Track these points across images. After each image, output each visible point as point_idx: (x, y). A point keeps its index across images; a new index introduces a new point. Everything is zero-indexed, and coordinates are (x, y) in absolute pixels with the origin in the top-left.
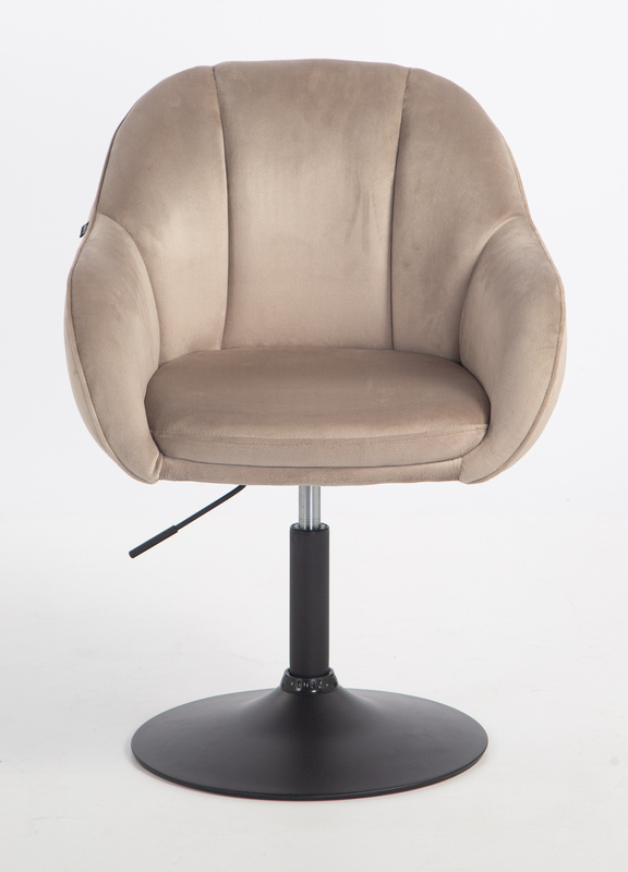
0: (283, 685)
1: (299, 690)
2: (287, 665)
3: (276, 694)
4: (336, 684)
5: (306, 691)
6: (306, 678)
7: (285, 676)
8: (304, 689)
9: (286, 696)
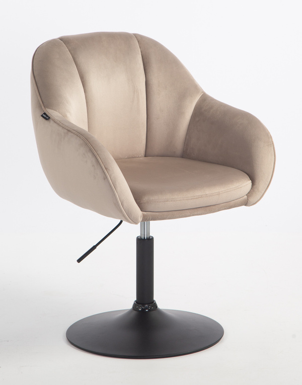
0: (133, 307)
1: (140, 310)
2: (135, 299)
3: (130, 312)
4: (157, 307)
5: (143, 310)
6: (143, 304)
7: (134, 304)
8: (142, 309)
9: (135, 312)
